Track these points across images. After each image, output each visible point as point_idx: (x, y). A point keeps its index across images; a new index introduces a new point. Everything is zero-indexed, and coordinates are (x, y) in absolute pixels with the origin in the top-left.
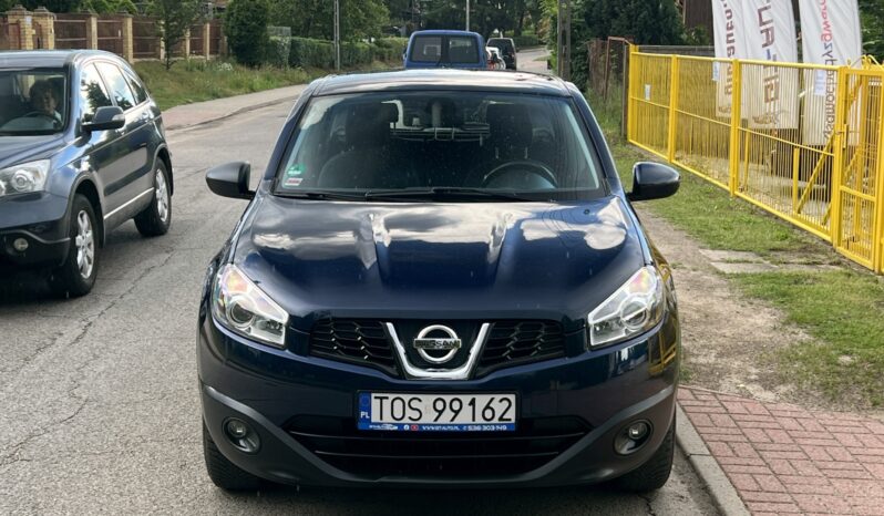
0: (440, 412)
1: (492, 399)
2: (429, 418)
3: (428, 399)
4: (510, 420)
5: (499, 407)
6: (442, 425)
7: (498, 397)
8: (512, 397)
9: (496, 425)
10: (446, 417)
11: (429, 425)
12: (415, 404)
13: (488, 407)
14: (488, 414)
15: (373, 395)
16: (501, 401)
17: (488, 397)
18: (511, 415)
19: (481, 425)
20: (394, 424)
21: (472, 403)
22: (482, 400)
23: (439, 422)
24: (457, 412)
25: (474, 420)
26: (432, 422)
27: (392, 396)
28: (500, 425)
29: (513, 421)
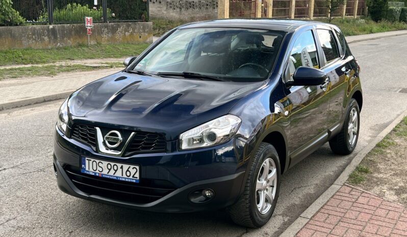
0: (110, 170)
1: (130, 167)
2: (105, 172)
3: (105, 163)
4: (137, 178)
5: (133, 171)
6: (110, 176)
7: (132, 166)
8: (138, 167)
9: (131, 179)
11: (106, 175)
12: (100, 164)
13: (128, 170)
15: (86, 158)
16: (133, 168)
17: (128, 166)
18: (137, 175)
19: (125, 178)
20: (93, 172)
21: (122, 167)
22: (126, 167)
23: (109, 174)
24: (116, 171)
25: (122, 175)
26: (106, 173)
27: (93, 160)
28: (133, 179)
29: (138, 179)
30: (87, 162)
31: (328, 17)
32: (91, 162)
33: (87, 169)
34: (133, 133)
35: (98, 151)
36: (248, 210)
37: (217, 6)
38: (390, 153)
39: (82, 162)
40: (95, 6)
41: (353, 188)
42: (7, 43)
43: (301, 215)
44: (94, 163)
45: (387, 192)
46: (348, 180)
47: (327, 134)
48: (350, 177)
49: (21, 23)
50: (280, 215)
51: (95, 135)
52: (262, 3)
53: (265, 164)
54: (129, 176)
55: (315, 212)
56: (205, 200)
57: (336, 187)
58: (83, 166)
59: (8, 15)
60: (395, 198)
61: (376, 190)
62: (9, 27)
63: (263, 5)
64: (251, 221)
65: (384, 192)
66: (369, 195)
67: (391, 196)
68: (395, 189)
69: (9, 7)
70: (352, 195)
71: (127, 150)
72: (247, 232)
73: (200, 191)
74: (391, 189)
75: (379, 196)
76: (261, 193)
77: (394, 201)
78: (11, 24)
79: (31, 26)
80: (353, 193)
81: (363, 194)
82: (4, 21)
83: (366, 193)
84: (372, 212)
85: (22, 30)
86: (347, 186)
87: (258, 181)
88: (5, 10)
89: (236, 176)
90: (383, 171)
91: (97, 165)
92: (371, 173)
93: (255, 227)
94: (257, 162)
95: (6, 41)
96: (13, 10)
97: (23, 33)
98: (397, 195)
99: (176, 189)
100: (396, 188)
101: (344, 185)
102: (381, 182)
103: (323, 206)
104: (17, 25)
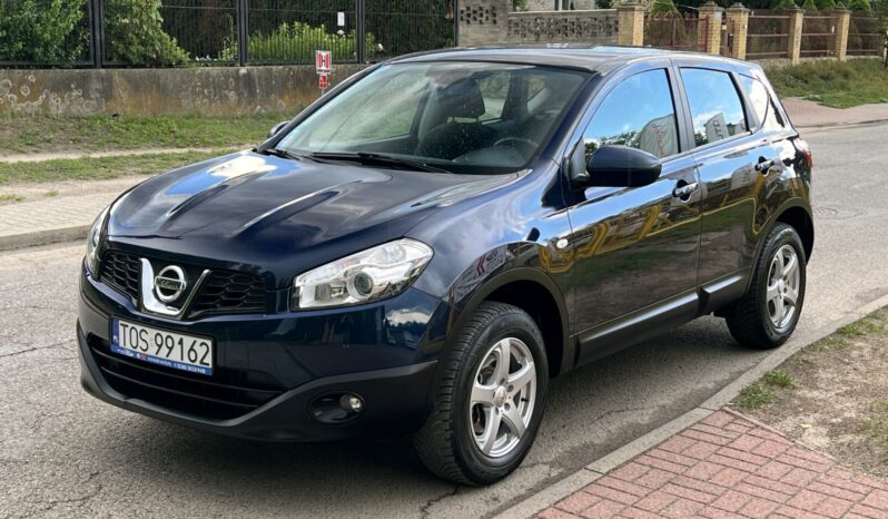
0: (160, 346)
1: (195, 342)
2: (152, 351)
3: (152, 332)
4: (208, 364)
6: (161, 359)
7: (199, 341)
8: (209, 343)
10: (163, 353)
12: (144, 335)
13: (192, 349)
14: (193, 356)
15: (120, 322)
18: (209, 360)
19: (187, 365)
20: (132, 352)
21: (181, 342)
22: (188, 341)
24: (171, 349)
27: (130, 325)
29: (210, 367)
30: (121, 328)
31: (882, 55)
32: (128, 330)
33: (121, 344)
34: (206, 271)
35: (140, 306)
36: (448, 444)
37: (617, 30)
38: (860, 348)
39: (112, 331)
40: (341, 28)
41: (737, 417)
42: (149, 103)
43: (589, 467)
44: (133, 331)
45: (812, 430)
46: (734, 400)
47: (695, 297)
48: (743, 393)
49: (180, 63)
50: (544, 463)
51: (138, 275)
52: (723, 24)
53: (498, 350)
54: (194, 361)
55: (621, 462)
56: (346, 418)
57: (699, 413)
58: (115, 337)
59: (152, 45)
60: (824, 441)
61: (789, 423)
62: (154, 70)
63: (725, 27)
64: (459, 469)
65: (804, 429)
66: (765, 432)
67: (815, 437)
68: (833, 425)
69: (155, 28)
70: (727, 430)
71: (194, 306)
72: (454, 494)
73: (334, 397)
74: (823, 423)
75: (788, 436)
76: (489, 412)
77: (818, 448)
78: (157, 63)
79: (200, 70)
80: (733, 427)
81: (753, 432)
82: (145, 57)
83: (763, 429)
84: (752, 468)
85: (182, 77)
86: (727, 412)
87: (477, 385)
88: (147, 33)
89: (414, 369)
90: (823, 385)
91: (139, 335)
92: (794, 388)
93: (472, 483)
94: (474, 344)
95: (147, 99)
96: (165, 35)
97: (184, 82)
98: (831, 437)
99: (285, 390)
100: (834, 420)
101: (721, 410)
102: (809, 406)
103: (650, 450)
104: (170, 66)
